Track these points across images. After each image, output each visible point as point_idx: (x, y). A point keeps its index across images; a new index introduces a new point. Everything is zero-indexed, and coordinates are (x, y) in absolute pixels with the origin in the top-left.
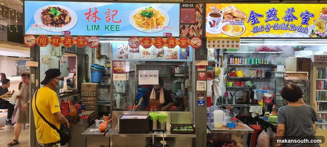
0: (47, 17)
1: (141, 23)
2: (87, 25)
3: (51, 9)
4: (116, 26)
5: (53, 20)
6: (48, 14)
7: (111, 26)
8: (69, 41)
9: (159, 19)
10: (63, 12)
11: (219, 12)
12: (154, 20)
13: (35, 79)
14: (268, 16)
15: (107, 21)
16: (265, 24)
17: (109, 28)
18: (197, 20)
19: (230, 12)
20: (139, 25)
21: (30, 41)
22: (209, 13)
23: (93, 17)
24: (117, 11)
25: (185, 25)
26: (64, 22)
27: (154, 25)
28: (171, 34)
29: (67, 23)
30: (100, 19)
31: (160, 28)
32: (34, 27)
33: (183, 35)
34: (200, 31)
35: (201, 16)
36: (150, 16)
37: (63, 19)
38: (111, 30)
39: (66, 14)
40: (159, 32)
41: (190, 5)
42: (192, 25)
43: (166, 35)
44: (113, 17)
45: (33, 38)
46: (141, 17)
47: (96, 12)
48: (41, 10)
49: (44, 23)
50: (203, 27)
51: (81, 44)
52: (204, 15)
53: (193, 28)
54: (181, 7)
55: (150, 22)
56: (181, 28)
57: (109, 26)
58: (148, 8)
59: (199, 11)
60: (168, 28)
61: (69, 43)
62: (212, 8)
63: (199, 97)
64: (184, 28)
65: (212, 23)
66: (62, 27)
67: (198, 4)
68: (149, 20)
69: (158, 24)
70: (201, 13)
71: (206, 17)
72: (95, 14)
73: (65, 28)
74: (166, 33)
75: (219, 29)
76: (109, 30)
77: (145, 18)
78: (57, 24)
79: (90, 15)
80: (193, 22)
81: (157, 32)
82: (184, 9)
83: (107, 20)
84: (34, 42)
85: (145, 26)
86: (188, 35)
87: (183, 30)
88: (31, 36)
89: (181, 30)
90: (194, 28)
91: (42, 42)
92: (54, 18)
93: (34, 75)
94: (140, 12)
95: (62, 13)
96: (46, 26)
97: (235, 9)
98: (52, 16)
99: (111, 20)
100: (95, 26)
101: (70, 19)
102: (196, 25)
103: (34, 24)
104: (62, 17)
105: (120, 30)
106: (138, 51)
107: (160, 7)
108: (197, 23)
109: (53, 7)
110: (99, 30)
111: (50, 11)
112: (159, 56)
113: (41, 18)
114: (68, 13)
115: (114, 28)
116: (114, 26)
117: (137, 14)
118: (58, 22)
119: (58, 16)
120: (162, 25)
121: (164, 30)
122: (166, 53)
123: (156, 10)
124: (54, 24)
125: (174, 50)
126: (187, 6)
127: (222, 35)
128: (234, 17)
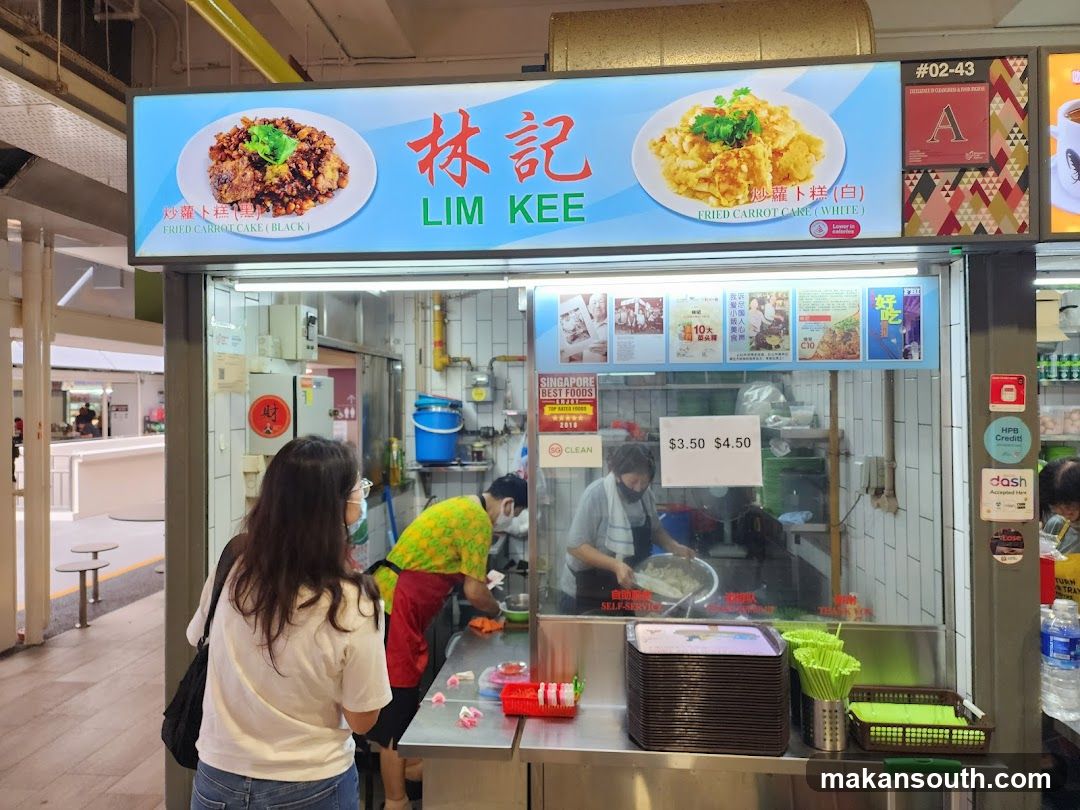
0: (234, 169)
1: (693, 177)
2: (426, 201)
3: (255, 130)
4: (567, 197)
5: (263, 182)
6: (240, 156)
7: (540, 197)
9: (786, 149)
10: (308, 140)
12: (760, 155)
15: (522, 177)
17: (532, 207)
18: (997, 143)
20: (684, 189)
22: (1066, 107)
23: (450, 158)
24: (568, 123)
25: (933, 175)
26: (314, 189)
27: (761, 184)
28: (857, 224)
29: (329, 193)
30: (485, 168)
31: (794, 199)
32: (179, 221)
33: (922, 230)
34: (1014, 206)
35: (1020, 122)
36: (738, 136)
37: (308, 174)
38: (541, 219)
39: (324, 152)
40: (788, 217)
41: (960, 69)
42: (968, 174)
44: (549, 154)
46: (692, 144)
47: (468, 131)
48: (206, 138)
49: (221, 200)
50: (1032, 181)
52: (1037, 115)
53: (976, 188)
54: (908, 80)
55: (739, 168)
56: (912, 189)
57: (528, 197)
58: (727, 95)
59: (1007, 94)
60: (839, 196)
62: (1078, 78)
63: (998, 558)
64: (926, 189)
66: (306, 213)
67: (1002, 58)
68: (737, 156)
69: (784, 177)
70: (1023, 106)
71: (1052, 128)
72: (460, 141)
73: (316, 218)
74: (830, 223)
76: (530, 220)
77: (716, 147)
78: (282, 201)
79: (436, 151)
80: (974, 156)
81: (779, 219)
82: (925, 90)
83: (518, 170)
85: (713, 189)
86: (951, 224)
87: (919, 199)
89: (912, 199)
90: (983, 186)
92: (269, 174)
94: (685, 120)
95: (306, 146)
96: (232, 214)
98: (258, 164)
99: (540, 167)
100: (461, 201)
101: (343, 172)
102: (991, 173)
103: (178, 207)
104: (305, 163)
105: (583, 219)
106: (657, 326)
107: (794, 88)
108: (999, 162)
109: (260, 118)
110: (480, 222)
111: (250, 140)
112: (761, 344)
113: (208, 175)
114: (332, 144)
115: (555, 207)
116: (555, 196)
117: (670, 131)
118: (287, 189)
119: (285, 162)
120: (807, 178)
121: (819, 206)
122: (799, 331)
123: (771, 105)
124: (269, 199)
125: (838, 316)
126: (941, 71)
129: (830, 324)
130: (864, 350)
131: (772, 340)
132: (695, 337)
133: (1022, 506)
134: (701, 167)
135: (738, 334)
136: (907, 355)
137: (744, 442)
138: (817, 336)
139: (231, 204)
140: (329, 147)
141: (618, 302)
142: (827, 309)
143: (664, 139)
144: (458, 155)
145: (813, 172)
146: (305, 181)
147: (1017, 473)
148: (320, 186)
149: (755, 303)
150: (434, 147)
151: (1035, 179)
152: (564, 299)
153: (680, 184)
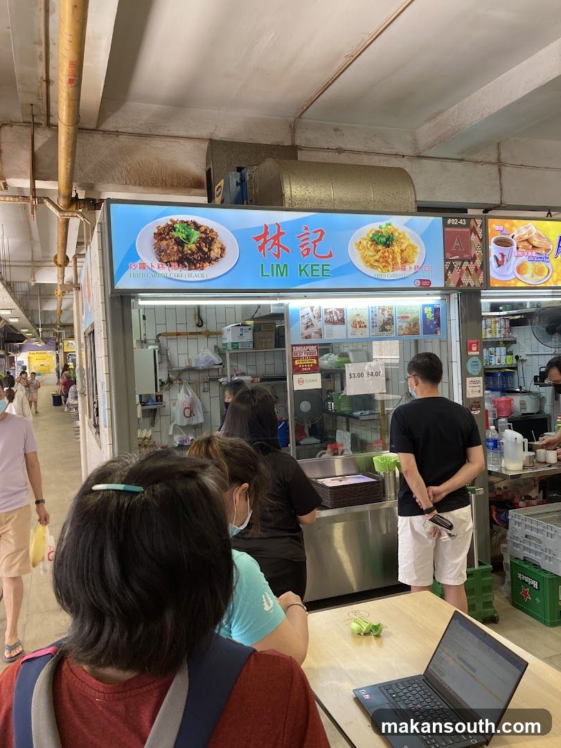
0: (167, 245)
1: (372, 259)
2: (262, 265)
3: (177, 226)
4: (323, 265)
5: (183, 252)
6: (170, 238)
7: (312, 266)
9: (405, 249)
10: (205, 232)
11: (510, 237)
12: (396, 251)
15: (304, 256)
17: (308, 270)
18: (473, 252)
19: (526, 237)
20: (368, 264)
22: (493, 239)
23: (272, 245)
24: (323, 233)
25: (454, 263)
26: (209, 257)
27: (396, 263)
28: (429, 281)
29: (216, 259)
30: (288, 250)
31: (409, 270)
32: (138, 270)
33: (451, 284)
34: (479, 276)
35: (480, 244)
36: (388, 243)
37: (206, 250)
38: (312, 275)
39: (213, 239)
40: (407, 277)
41: (461, 222)
42: (465, 263)
43: (421, 285)
44: (315, 246)
46: (371, 245)
47: (280, 234)
48: (151, 228)
49: (161, 260)
50: (484, 266)
52: (485, 241)
53: (467, 268)
54: (445, 225)
55: (389, 257)
56: (447, 268)
57: (307, 265)
58: (384, 226)
59: (476, 233)
60: (424, 269)
62: (497, 228)
64: (451, 268)
65: (500, 259)
66: (205, 269)
67: (474, 219)
68: (388, 251)
69: (405, 261)
70: (481, 238)
71: (490, 247)
72: (276, 238)
73: (210, 272)
74: (421, 280)
75: (510, 271)
76: (308, 276)
77: (380, 247)
78: (193, 262)
79: (266, 242)
80: (466, 256)
81: (404, 278)
82: (451, 229)
83: (302, 253)
85: (379, 265)
86: (460, 282)
87: (449, 272)
89: (447, 272)
90: (469, 268)
92: (186, 248)
94: (368, 235)
95: (203, 236)
96: (167, 268)
97: (535, 231)
98: (180, 243)
99: (311, 252)
100: (278, 265)
101: (223, 249)
102: (472, 263)
103: (137, 263)
104: (204, 244)
105: (329, 276)
106: (342, 321)
107: (407, 224)
108: (474, 259)
109: (180, 220)
110: (287, 275)
111: (175, 230)
112: (383, 329)
113: (154, 247)
114: (217, 235)
115: (318, 270)
116: (318, 265)
117: (362, 239)
118: (196, 256)
119: (194, 243)
120: (413, 262)
121: (417, 274)
122: (398, 323)
123: (399, 231)
124: (186, 260)
125: (412, 316)
126: (455, 222)
127: (516, 283)
128: (534, 247)
129: (409, 320)
130: (421, 331)
131: (387, 327)
132: (358, 326)
133: (479, 391)
134: (372, 256)
135: (374, 324)
136: (436, 333)
137: (378, 374)
138: (404, 325)
139: (166, 263)
140: (215, 236)
141: (326, 310)
142: (407, 313)
143: (360, 242)
144: (276, 244)
145: (415, 260)
146: (205, 253)
147: (477, 378)
148: (212, 256)
149: (380, 311)
150: (265, 240)
151: (485, 267)
152: (302, 309)
153: (367, 262)
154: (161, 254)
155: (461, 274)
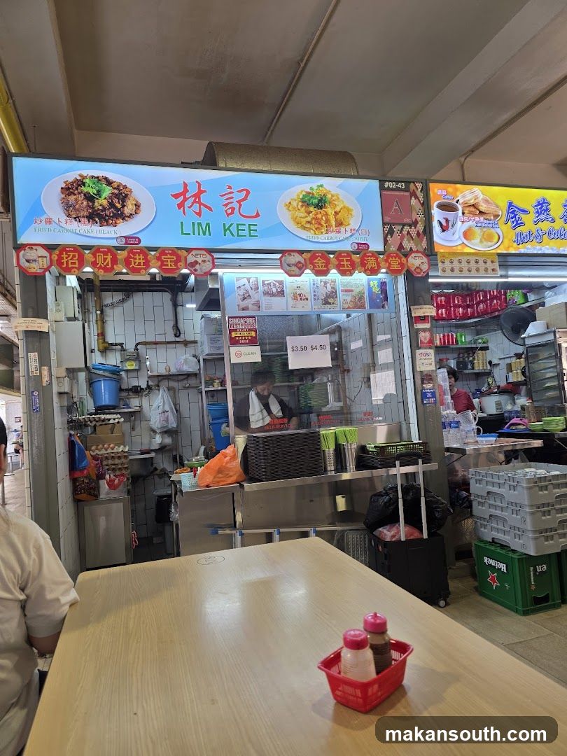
0: (76, 200)
1: (304, 221)
2: (182, 223)
3: (87, 181)
4: (249, 225)
5: (93, 208)
6: (79, 193)
7: (238, 225)
8: (140, 259)
9: (340, 212)
10: (118, 188)
11: (454, 202)
12: (330, 214)
13: (41, 364)
14: (537, 212)
15: (228, 215)
16: (534, 228)
17: (234, 229)
19: (472, 202)
20: (300, 225)
21: (35, 260)
22: (436, 203)
23: (193, 203)
24: (248, 192)
25: (393, 227)
26: (122, 213)
27: (330, 226)
28: (367, 244)
29: (131, 216)
30: (210, 209)
31: (344, 233)
32: (43, 225)
33: (391, 249)
34: (421, 241)
35: (421, 208)
36: (320, 204)
37: (119, 206)
38: (238, 235)
39: (126, 195)
40: (342, 240)
41: (399, 185)
42: (405, 227)
43: (358, 249)
44: (240, 205)
45: (43, 252)
46: (302, 206)
47: (201, 192)
48: (58, 183)
49: (69, 216)
51: (169, 267)
52: (426, 206)
53: (408, 233)
54: (382, 188)
55: (322, 218)
56: (386, 232)
57: (232, 224)
58: (315, 188)
59: (416, 197)
60: (361, 232)
61: (139, 264)
62: (439, 192)
63: (424, 386)
64: (391, 232)
66: (118, 226)
67: (414, 182)
68: (320, 213)
69: (339, 223)
70: (422, 202)
71: (432, 211)
72: (197, 196)
73: (126, 228)
74: (358, 244)
75: (456, 236)
76: (233, 235)
77: (312, 209)
78: (104, 218)
79: (185, 199)
80: (407, 221)
81: (339, 241)
82: (389, 193)
83: (226, 211)
84: (45, 263)
85: (312, 226)
86: (401, 247)
87: (389, 236)
88: (34, 247)
89: (387, 236)
90: (411, 232)
91: (67, 262)
92: (96, 204)
93: (36, 353)
94: (298, 196)
95: (116, 191)
96: (75, 223)
97: (482, 196)
98: (89, 198)
99: (236, 211)
100: (199, 224)
101: (138, 206)
102: (413, 227)
103: (43, 218)
104: (116, 200)
105: (257, 236)
106: (281, 293)
107: (340, 187)
108: (415, 223)
109: (90, 174)
110: (210, 235)
111: (84, 186)
112: (326, 303)
113: (61, 202)
114: (131, 191)
115: (244, 230)
116: (244, 225)
117: (292, 200)
118: (107, 212)
119: (105, 198)
120: (348, 225)
121: (353, 237)
122: (340, 294)
123: (332, 193)
124: (96, 216)
125: (357, 290)
126: (393, 185)
127: (463, 248)
128: (481, 212)
129: (353, 293)
130: (367, 305)
131: (331, 300)
132: (299, 298)
133: (431, 364)
134: (306, 217)
135: (316, 298)
136: (383, 307)
137: (323, 347)
138: (349, 299)
139: (75, 218)
140: (129, 193)
141: (263, 282)
142: (353, 287)
143: (290, 203)
144: (197, 202)
145: (350, 222)
146: (118, 210)
147: (428, 351)
148: (125, 212)
149: (322, 283)
150: (185, 198)
151: (428, 231)
152: (238, 280)
153: (298, 223)
154: (69, 209)
155: (402, 238)
